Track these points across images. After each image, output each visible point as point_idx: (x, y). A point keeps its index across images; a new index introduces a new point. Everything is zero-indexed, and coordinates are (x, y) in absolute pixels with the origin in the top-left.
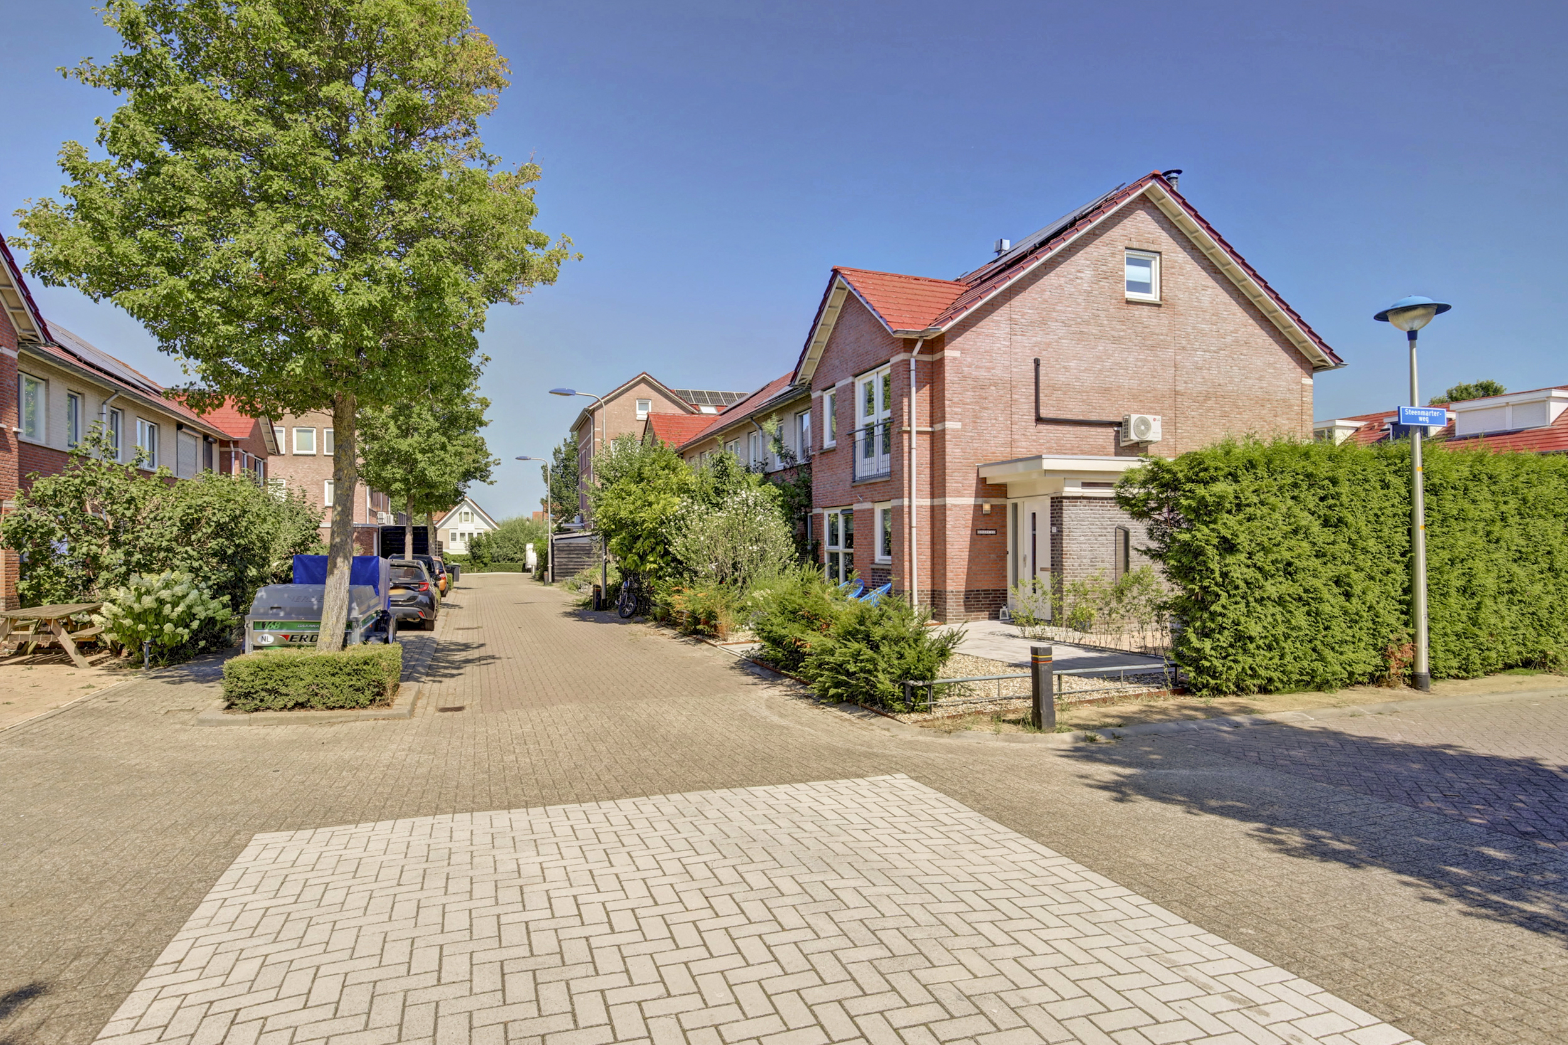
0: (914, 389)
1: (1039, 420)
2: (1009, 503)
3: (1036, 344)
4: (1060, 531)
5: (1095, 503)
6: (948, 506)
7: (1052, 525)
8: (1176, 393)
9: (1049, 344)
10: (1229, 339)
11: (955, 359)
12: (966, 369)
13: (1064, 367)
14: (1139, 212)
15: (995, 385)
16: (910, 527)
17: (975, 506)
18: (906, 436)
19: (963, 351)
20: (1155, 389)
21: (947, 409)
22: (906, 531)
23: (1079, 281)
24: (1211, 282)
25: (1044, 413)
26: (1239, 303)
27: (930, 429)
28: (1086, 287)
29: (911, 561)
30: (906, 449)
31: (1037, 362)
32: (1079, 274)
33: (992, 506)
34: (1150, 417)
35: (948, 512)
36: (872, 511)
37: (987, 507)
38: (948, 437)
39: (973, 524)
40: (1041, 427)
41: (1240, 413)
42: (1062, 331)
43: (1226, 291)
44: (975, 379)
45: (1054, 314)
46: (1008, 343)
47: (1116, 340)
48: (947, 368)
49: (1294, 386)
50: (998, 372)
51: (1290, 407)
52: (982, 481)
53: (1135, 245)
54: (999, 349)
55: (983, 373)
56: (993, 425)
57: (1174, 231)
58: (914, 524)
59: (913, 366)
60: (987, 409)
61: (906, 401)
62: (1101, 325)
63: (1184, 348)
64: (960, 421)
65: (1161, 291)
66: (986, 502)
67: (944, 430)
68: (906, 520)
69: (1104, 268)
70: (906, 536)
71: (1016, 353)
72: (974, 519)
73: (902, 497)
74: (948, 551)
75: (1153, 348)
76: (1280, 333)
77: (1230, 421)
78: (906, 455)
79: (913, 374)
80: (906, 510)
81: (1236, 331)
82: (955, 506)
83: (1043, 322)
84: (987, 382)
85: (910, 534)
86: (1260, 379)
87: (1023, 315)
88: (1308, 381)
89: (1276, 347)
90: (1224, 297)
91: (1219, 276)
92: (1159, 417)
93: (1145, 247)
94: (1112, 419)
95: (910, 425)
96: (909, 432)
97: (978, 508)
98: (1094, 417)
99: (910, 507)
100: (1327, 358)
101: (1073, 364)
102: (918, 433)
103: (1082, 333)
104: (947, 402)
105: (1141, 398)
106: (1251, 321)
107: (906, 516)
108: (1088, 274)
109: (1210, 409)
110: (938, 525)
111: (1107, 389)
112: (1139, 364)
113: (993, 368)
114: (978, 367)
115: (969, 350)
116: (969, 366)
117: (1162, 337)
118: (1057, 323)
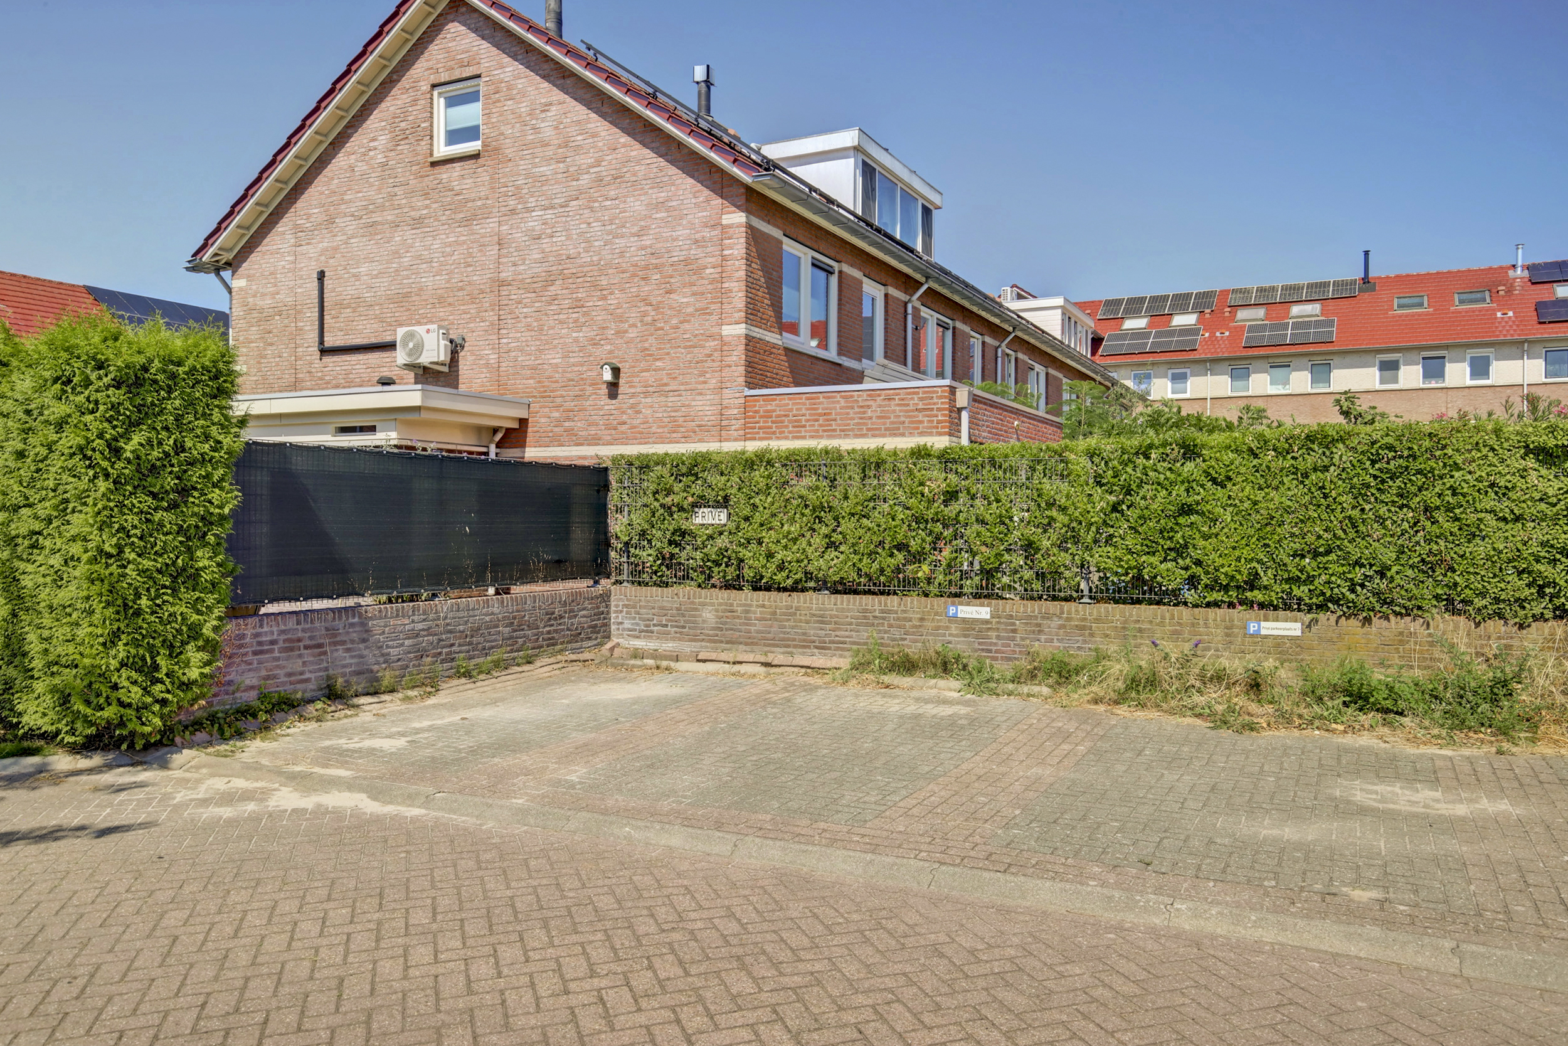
1: (325, 351)
3: (322, 253)
8: (500, 283)
9: (336, 249)
10: (585, 180)
11: (242, 290)
12: (251, 300)
13: (354, 276)
14: (450, 25)
15: (279, 313)
19: (249, 278)
20: (470, 283)
23: (372, 153)
24: (557, 95)
26: (603, 115)
28: (380, 158)
31: (321, 276)
32: (372, 144)
34: (420, 330)
40: (328, 360)
41: (604, 298)
43: (583, 100)
44: (261, 310)
45: (343, 207)
46: (294, 258)
47: (417, 223)
49: (707, 233)
50: (283, 296)
53: (444, 78)
54: (284, 267)
55: (266, 302)
57: (499, 35)
60: (271, 344)
62: (400, 207)
63: (513, 211)
64: (245, 363)
69: (403, 125)
71: (301, 270)
75: (467, 222)
77: (585, 314)
83: (331, 221)
84: (273, 312)
87: (309, 216)
89: (673, 170)
90: (577, 112)
92: (433, 327)
93: (457, 74)
101: (363, 269)
105: (450, 300)
106: (624, 139)
108: (383, 140)
111: (407, 295)
112: (448, 249)
113: (278, 293)
114: (263, 295)
115: (254, 275)
116: (254, 296)
117: (479, 203)
118: (345, 219)
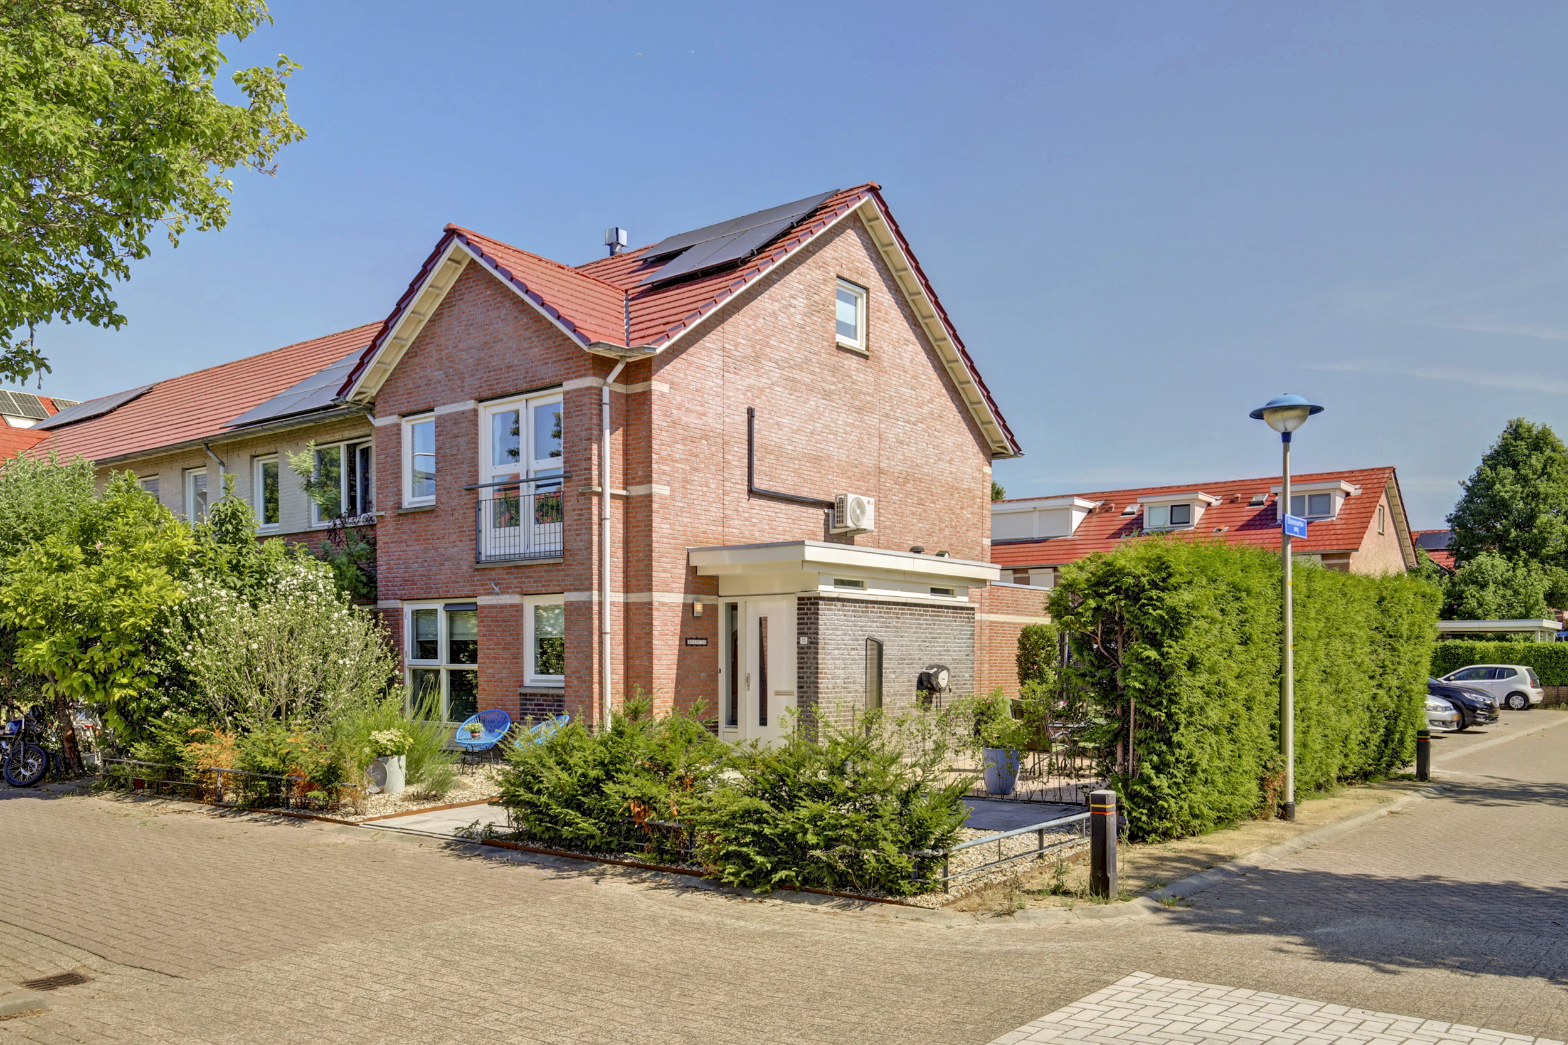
0: (607, 432)
1: (752, 492)
2: (722, 604)
3: (750, 388)
4: (814, 643)
5: (850, 607)
6: (655, 604)
7: (801, 633)
8: (881, 471)
9: (762, 390)
10: (925, 410)
11: (663, 395)
12: (675, 411)
13: (777, 423)
14: (850, 233)
15: (706, 437)
16: (601, 634)
17: (685, 605)
18: (595, 500)
19: (673, 385)
20: (861, 464)
21: (654, 466)
22: (596, 638)
23: (792, 310)
24: (912, 337)
25: (759, 483)
26: (935, 368)
27: (624, 493)
28: (798, 319)
29: (601, 683)
30: (595, 519)
31: (751, 413)
32: (793, 301)
33: (704, 606)
34: (865, 499)
35: (655, 613)
36: (518, 609)
37: (698, 608)
38: (655, 506)
39: (681, 631)
40: (755, 501)
41: (933, 502)
42: (776, 375)
43: (925, 349)
44: (685, 427)
45: (768, 350)
46: (720, 382)
47: (827, 395)
48: (654, 407)
49: (976, 474)
50: (709, 419)
51: (973, 498)
52: (692, 570)
53: (844, 274)
54: (711, 388)
55: (693, 420)
56: (704, 494)
57: (881, 265)
58: (608, 629)
59: (606, 398)
60: (697, 470)
61: (595, 447)
62: (813, 373)
63: (887, 416)
64: (668, 484)
65: (868, 339)
66: (698, 601)
67: (649, 497)
68: (596, 623)
69: (817, 298)
70: (596, 646)
71: (728, 397)
72: (684, 624)
73: (590, 589)
74: (655, 667)
75: (860, 410)
76: (967, 409)
77: (925, 511)
78: (595, 527)
79: (606, 409)
80: (596, 608)
81: (931, 401)
82: (663, 604)
83: (757, 358)
84: (698, 433)
85: (601, 643)
86: (950, 462)
87: (737, 345)
88: (987, 470)
89: (964, 425)
90: (922, 357)
91: (919, 330)
92: (872, 500)
93: (853, 278)
94: (821, 497)
95: (600, 485)
96: (600, 495)
97: (688, 608)
98: (805, 493)
99: (601, 604)
100: (1008, 444)
101: (786, 420)
102: (613, 496)
103: (794, 380)
104: (654, 456)
105: (850, 474)
106: (944, 391)
107: (595, 617)
108: (801, 302)
109: (909, 494)
110: (636, 631)
111: (818, 458)
112: (848, 429)
113: (705, 415)
114: (688, 410)
115: (678, 384)
116: (679, 408)
117: (868, 398)
118: (770, 364)
